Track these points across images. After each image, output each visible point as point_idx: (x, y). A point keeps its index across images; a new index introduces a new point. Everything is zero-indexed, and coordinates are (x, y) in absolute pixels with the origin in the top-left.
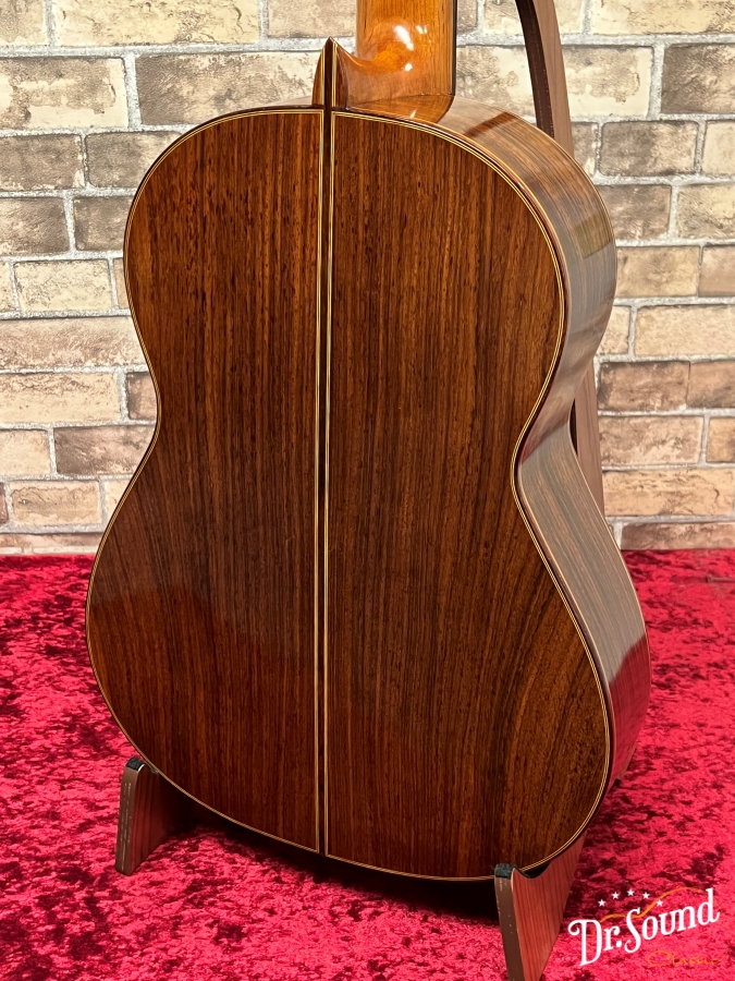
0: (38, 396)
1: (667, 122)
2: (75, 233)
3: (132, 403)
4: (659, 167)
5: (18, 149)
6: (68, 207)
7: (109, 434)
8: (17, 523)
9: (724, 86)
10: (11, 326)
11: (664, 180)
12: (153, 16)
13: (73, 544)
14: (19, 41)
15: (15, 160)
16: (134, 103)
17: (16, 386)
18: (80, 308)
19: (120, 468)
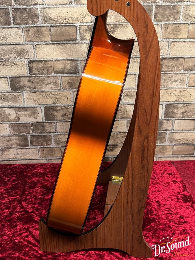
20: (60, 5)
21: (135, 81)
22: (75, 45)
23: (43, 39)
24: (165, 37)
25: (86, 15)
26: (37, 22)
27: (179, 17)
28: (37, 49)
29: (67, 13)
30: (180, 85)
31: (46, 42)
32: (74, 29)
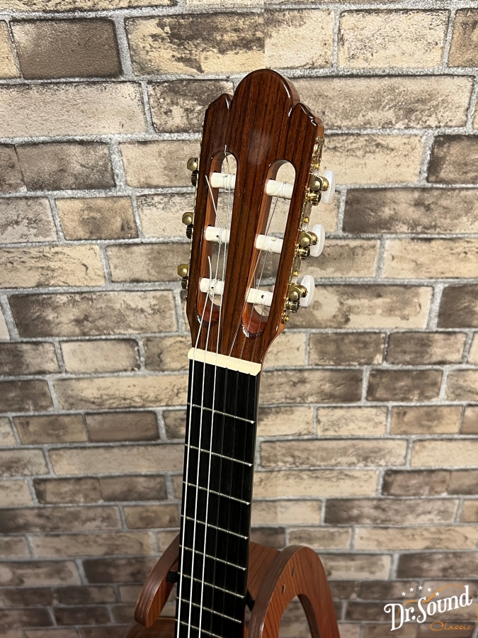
20: (107, 372)
21: (318, 512)
22: (153, 448)
23: (68, 438)
24: (398, 431)
25: (181, 391)
26: (48, 406)
27: (438, 394)
28: (54, 457)
29: (129, 389)
30: (440, 520)
31: (76, 445)
32: (149, 418)
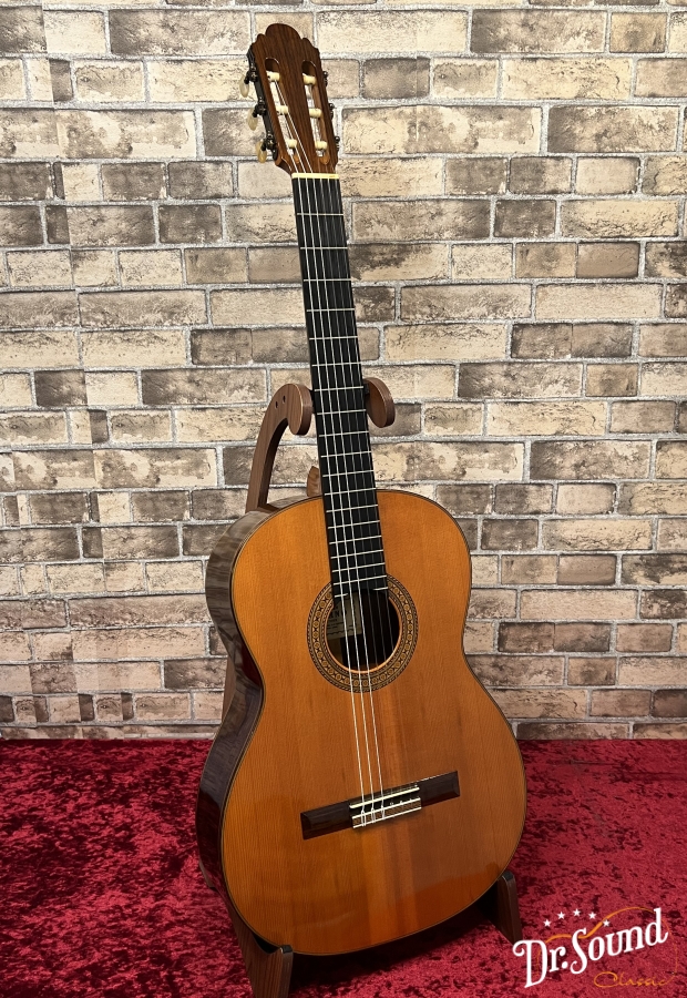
0: (156, 641)
1: (533, 484)
2: (183, 547)
3: (212, 645)
4: (530, 510)
5: (151, 499)
6: (180, 531)
7: (198, 664)
8: (138, 718)
9: (567, 464)
10: (141, 600)
11: (533, 517)
12: (234, 426)
13: (172, 732)
14: (154, 440)
15: (149, 505)
16: (221, 473)
17: (143, 635)
18: (184, 589)
19: (203, 685)
